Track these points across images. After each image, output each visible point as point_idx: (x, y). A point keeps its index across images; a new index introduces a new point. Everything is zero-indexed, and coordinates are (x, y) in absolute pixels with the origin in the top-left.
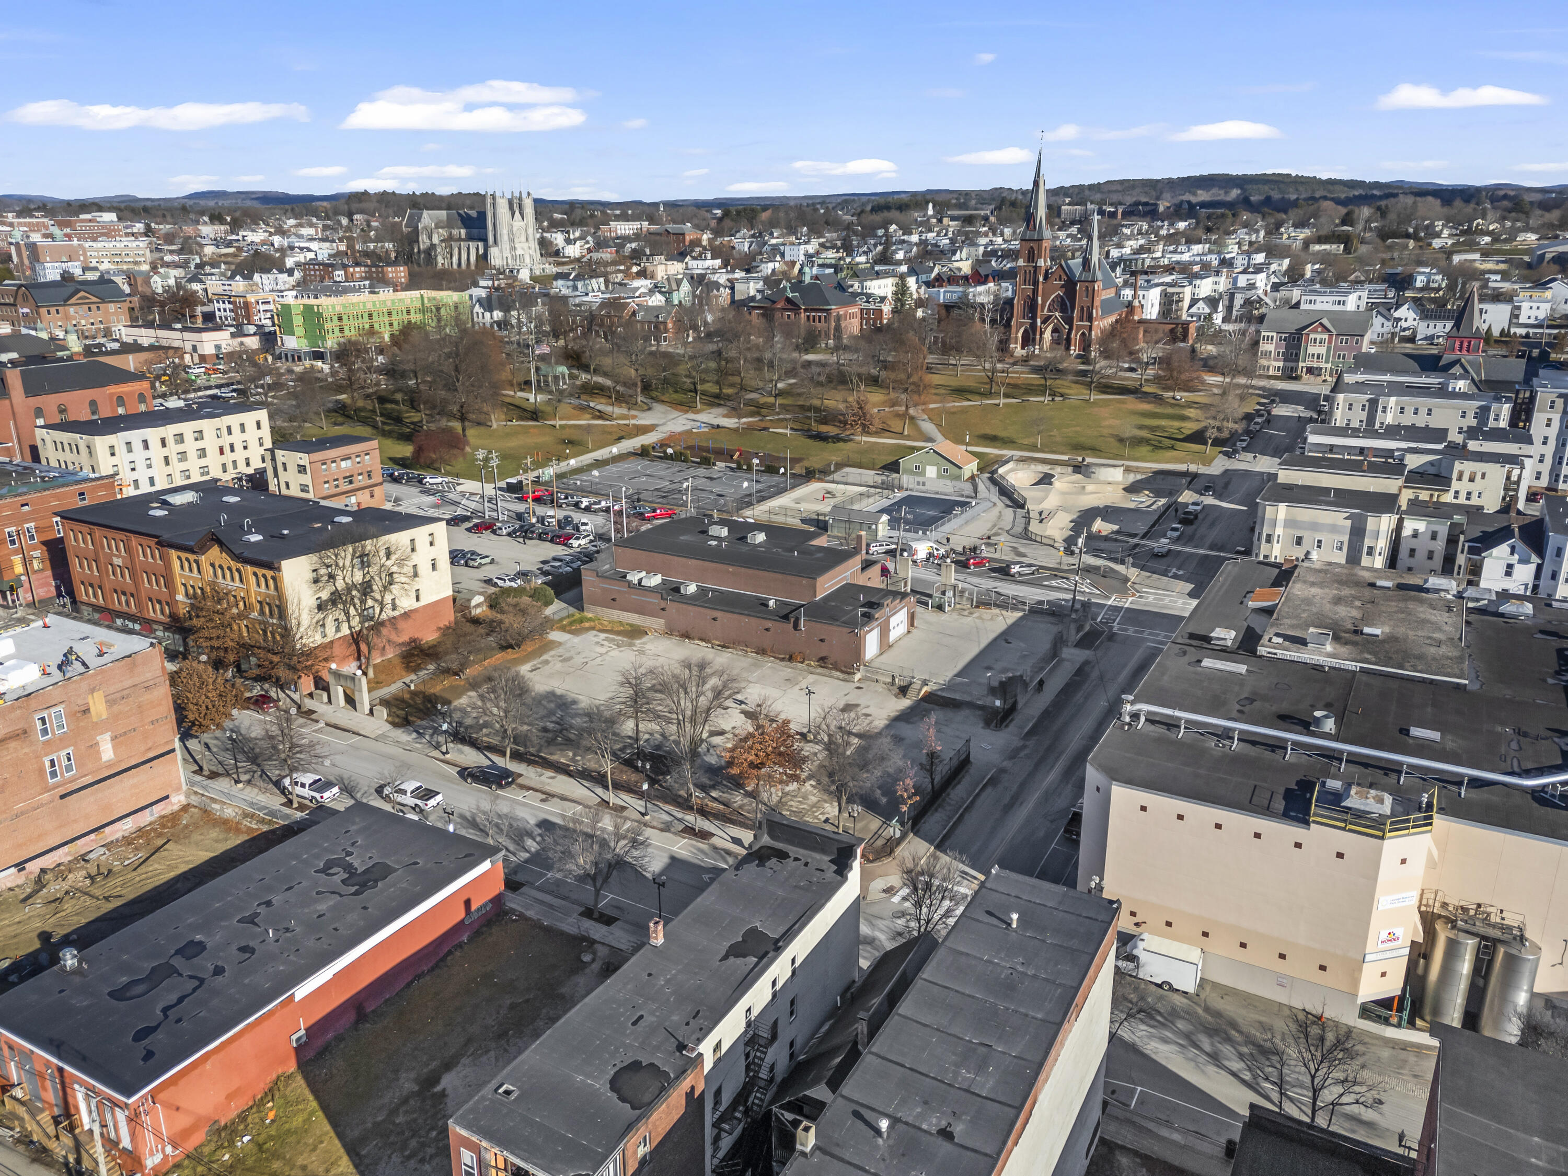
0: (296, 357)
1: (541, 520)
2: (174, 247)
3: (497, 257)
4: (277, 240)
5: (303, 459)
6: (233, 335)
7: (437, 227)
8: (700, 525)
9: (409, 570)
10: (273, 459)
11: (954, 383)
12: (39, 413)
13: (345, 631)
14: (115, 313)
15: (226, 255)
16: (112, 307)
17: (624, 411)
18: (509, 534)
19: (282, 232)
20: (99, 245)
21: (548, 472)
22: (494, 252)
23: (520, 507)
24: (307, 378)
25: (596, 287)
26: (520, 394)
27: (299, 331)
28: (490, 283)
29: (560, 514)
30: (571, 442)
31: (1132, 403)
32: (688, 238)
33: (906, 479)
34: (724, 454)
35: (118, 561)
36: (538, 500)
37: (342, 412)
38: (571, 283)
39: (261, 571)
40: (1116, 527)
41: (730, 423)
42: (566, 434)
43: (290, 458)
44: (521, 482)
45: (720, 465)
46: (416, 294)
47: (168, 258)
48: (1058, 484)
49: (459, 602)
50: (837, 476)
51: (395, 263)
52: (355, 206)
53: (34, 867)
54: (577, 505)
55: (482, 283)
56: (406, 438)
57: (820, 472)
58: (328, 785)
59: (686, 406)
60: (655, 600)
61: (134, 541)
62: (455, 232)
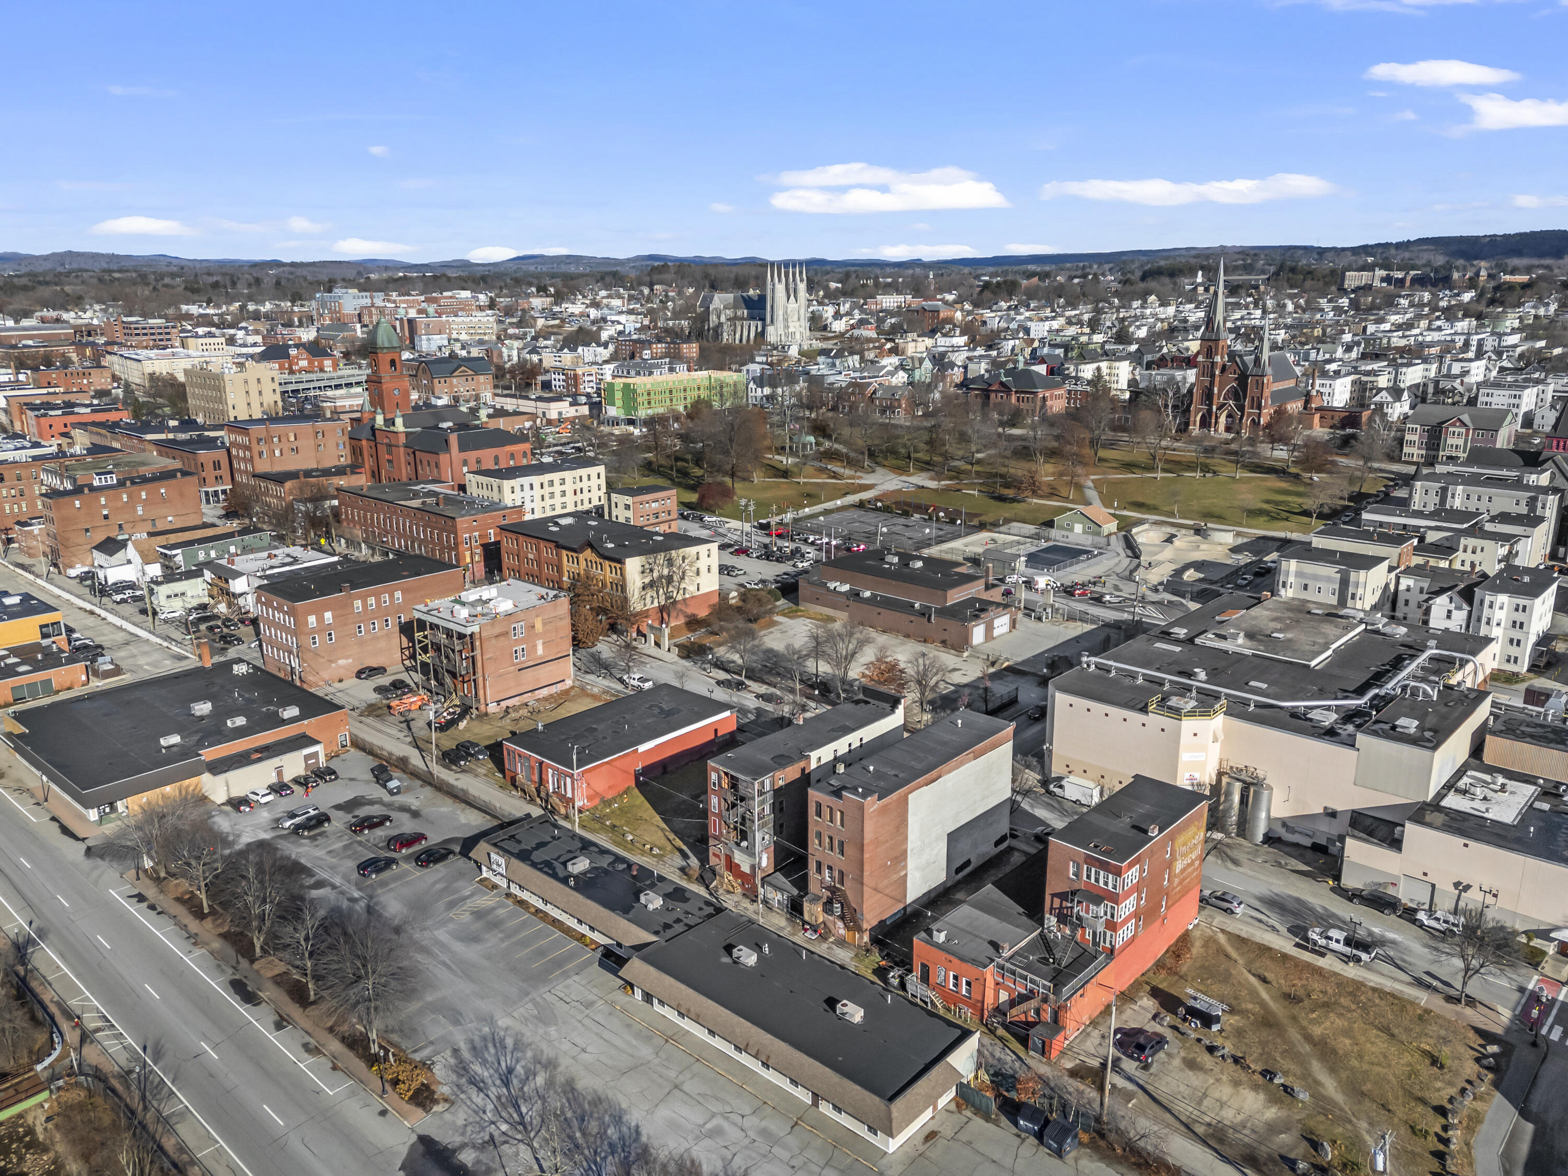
0: (615, 422)
1: (780, 549)
2: (514, 320)
3: (772, 335)
4: (594, 313)
5: (629, 500)
6: (571, 405)
7: (725, 308)
8: (880, 555)
9: (694, 569)
10: (609, 499)
11: (1127, 458)
12: (465, 463)
13: (656, 604)
14: (484, 383)
15: (552, 326)
16: (482, 378)
17: (852, 473)
18: (757, 557)
19: (596, 305)
20: (460, 319)
21: (789, 517)
22: (770, 330)
23: (767, 540)
24: (625, 440)
25: (851, 365)
26: (777, 457)
27: (619, 403)
28: (764, 359)
29: (793, 546)
30: (808, 495)
31: (1274, 482)
32: (942, 315)
33: (1054, 533)
34: (921, 508)
35: (531, 556)
36: (779, 536)
37: (649, 468)
38: (830, 360)
39: (613, 564)
40: (1202, 576)
41: (933, 484)
42: (808, 489)
43: (620, 499)
44: (769, 523)
45: (917, 516)
46: (704, 373)
47: (511, 331)
48: (1177, 542)
49: (723, 595)
50: (1002, 529)
51: (688, 339)
52: (656, 277)
53: (504, 704)
54: (806, 540)
55: (758, 359)
56: (693, 488)
57: (991, 524)
58: (647, 680)
59: (901, 470)
60: (843, 600)
61: (542, 544)
62: (739, 313)
